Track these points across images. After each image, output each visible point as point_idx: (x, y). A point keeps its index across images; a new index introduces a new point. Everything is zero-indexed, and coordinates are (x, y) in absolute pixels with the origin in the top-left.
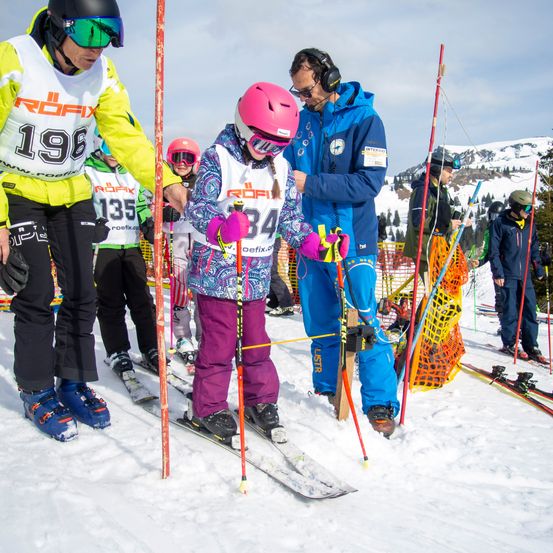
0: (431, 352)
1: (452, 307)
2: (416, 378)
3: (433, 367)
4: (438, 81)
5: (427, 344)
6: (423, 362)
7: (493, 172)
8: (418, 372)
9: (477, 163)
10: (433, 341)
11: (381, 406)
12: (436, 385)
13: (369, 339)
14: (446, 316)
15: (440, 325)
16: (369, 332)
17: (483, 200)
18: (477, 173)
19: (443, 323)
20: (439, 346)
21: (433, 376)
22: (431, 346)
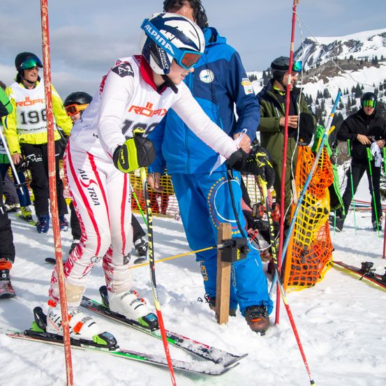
0: (303, 253)
1: (320, 210)
2: (290, 279)
3: (305, 267)
4: (294, 9)
5: (298, 247)
6: (295, 264)
7: (361, 62)
8: (291, 273)
9: (345, 53)
10: (304, 243)
11: (256, 306)
12: (309, 284)
13: (243, 249)
14: (314, 219)
15: (310, 228)
16: (242, 243)
17: (353, 91)
18: (346, 63)
19: (313, 225)
20: (309, 247)
21: (306, 276)
22: (302, 248)
